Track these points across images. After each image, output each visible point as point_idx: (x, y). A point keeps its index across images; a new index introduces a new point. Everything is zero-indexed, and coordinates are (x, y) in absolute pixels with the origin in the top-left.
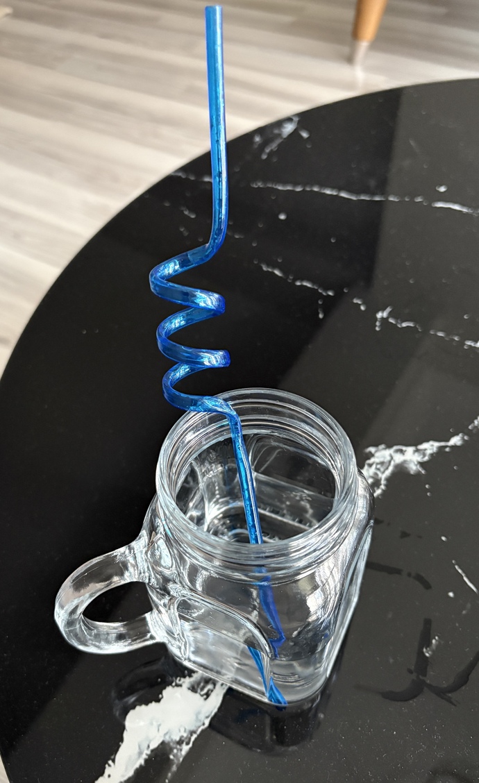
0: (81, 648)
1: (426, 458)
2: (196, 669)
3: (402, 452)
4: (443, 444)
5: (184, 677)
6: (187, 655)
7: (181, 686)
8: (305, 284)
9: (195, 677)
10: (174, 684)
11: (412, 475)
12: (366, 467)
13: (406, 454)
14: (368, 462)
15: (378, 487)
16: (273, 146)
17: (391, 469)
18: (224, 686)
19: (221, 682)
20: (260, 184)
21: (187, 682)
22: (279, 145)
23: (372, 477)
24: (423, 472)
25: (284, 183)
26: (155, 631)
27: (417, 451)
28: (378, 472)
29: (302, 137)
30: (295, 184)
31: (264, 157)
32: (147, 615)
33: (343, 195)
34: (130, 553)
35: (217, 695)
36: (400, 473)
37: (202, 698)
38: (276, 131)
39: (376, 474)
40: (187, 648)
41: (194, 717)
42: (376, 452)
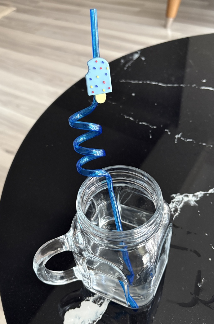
0: (45, 282)
1: (198, 199)
2: (96, 293)
3: (187, 196)
4: (206, 192)
5: (91, 297)
6: (92, 286)
7: (89, 300)
8: (143, 123)
9: (96, 296)
10: (86, 300)
11: (192, 206)
12: (171, 203)
13: (189, 197)
14: (172, 201)
15: (177, 212)
16: (129, 64)
17: (182, 204)
18: (108, 300)
19: (107, 298)
20: (124, 81)
21: (92, 299)
22: (132, 64)
23: (174, 208)
24: (197, 205)
25: (134, 80)
26: (77, 275)
27: (194, 196)
28: (177, 205)
29: (142, 60)
30: (139, 80)
31: (125, 69)
32: (74, 268)
33: (160, 84)
34: (66, 238)
35: (105, 304)
36: (187, 205)
37: (99, 306)
38: (131, 58)
39: (176, 206)
40: (92, 283)
41: (95, 315)
42: (176, 196)
